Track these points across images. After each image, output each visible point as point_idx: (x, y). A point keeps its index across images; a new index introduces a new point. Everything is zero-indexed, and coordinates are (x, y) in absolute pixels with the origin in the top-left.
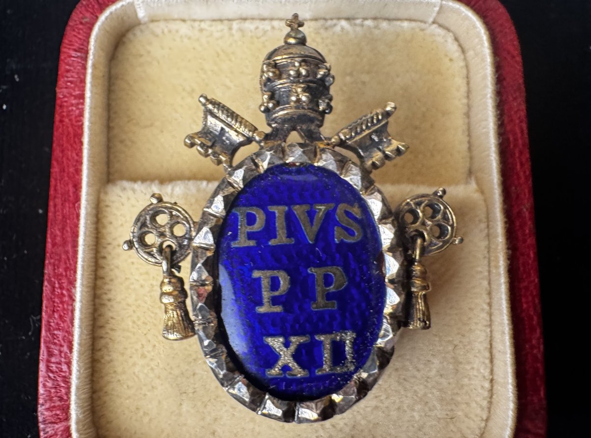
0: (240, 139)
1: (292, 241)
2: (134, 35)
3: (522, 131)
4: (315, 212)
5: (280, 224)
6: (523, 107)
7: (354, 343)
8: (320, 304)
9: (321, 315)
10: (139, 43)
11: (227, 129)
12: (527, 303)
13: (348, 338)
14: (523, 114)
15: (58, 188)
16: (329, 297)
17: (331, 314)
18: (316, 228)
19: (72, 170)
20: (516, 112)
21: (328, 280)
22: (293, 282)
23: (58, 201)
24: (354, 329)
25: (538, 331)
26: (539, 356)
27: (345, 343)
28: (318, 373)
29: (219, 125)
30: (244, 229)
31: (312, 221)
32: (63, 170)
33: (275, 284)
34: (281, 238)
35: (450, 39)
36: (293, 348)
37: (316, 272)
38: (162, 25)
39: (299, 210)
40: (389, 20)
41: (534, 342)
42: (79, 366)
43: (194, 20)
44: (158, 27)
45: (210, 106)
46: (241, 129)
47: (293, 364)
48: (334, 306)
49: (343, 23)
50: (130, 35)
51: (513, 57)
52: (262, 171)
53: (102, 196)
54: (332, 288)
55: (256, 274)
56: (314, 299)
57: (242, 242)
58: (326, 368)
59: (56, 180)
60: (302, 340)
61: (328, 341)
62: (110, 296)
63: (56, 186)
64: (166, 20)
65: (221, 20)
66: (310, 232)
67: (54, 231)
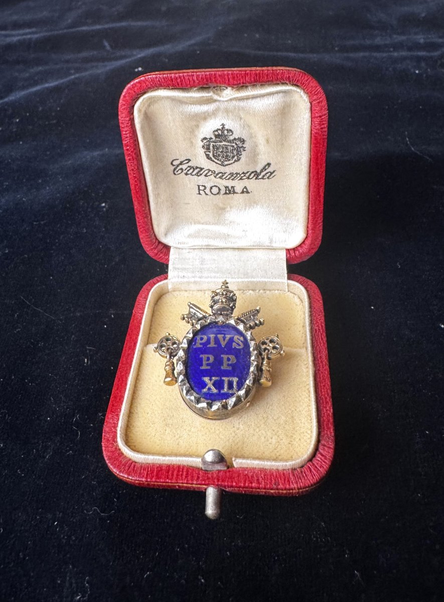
0: (201, 316)
1: (216, 346)
2: (166, 296)
3: (322, 326)
4: (226, 337)
5: (212, 340)
6: (323, 318)
7: (238, 383)
8: (224, 367)
9: (225, 371)
10: (167, 299)
11: (196, 312)
12: (324, 392)
13: (235, 380)
14: (323, 321)
15: (128, 344)
16: (228, 365)
17: (229, 371)
18: (226, 342)
19: (134, 338)
20: (319, 320)
21: (229, 359)
22: (215, 359)
23: (127, 348)
24: (237, 376)
25: (330, 403)
26: (330, 414)
27: (233, 381)
28: (222, 392)
29: (194, 311)
30: (198, 341)
31: (224, 340)
32: (131, 338)
33: (208, 359)
34: (212, 345)
35: (296, 297)
36: (212, 382)
37: (225, 357)
38: (177, 293)
39: (220, 336)
40: (270, 290)
41: (328, 408)
42: (126, 405)
43: (190, 291)
44: (175, 293)
45: (191, 305)
46: (201, 313)
47: (212, 388)
48: (230, 368)
49: (251, 292)
50: (164, 296)
51: (319, 301)
52: (207, 323)
53: (145, 348)
54: (230, 363)
55: (201, 356)
56: (223, 365)
57: (198, 345)
58: (225, 390)
59: (127, 341)
60: (217, 378)
61: (227, 380)
62: (141, 386)
63: (127, 343)
64: (180, 291)
65: (201, 291)
66: (223, 344)
67: (123, 359)
